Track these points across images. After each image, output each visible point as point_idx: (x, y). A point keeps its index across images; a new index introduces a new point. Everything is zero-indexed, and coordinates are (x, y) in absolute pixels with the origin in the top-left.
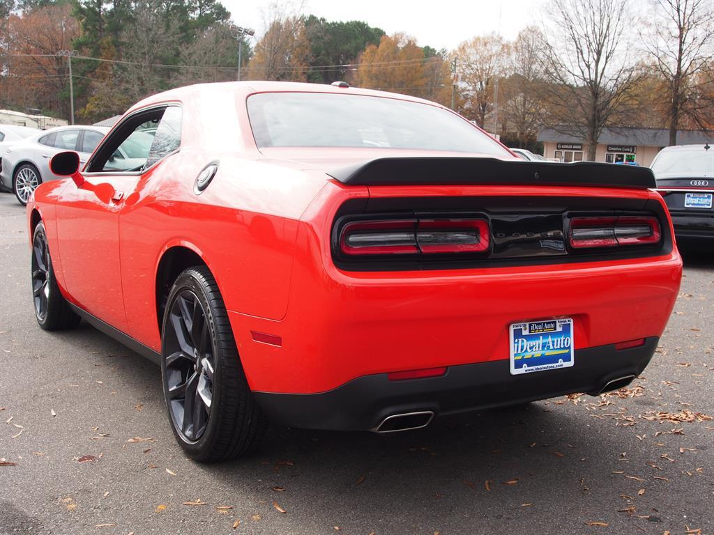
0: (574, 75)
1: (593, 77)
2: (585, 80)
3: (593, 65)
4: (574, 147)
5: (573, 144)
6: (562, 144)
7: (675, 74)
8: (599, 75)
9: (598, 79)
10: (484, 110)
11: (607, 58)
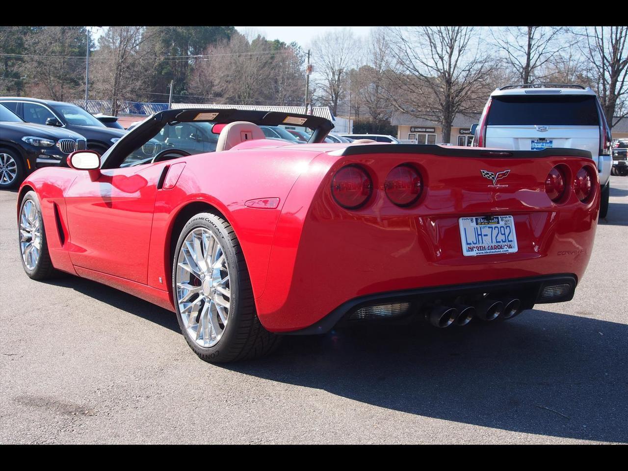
0: (427, 65)
1: (446, 67)
2: (438, 70)
3: (446, 57)
4: (427, 130)
5: (426, 128)
6: (415, 128)
7: (524, 66)
8: (452, 66)
9: (452, 70)
10: (336, 99)
11: (460, 51)
